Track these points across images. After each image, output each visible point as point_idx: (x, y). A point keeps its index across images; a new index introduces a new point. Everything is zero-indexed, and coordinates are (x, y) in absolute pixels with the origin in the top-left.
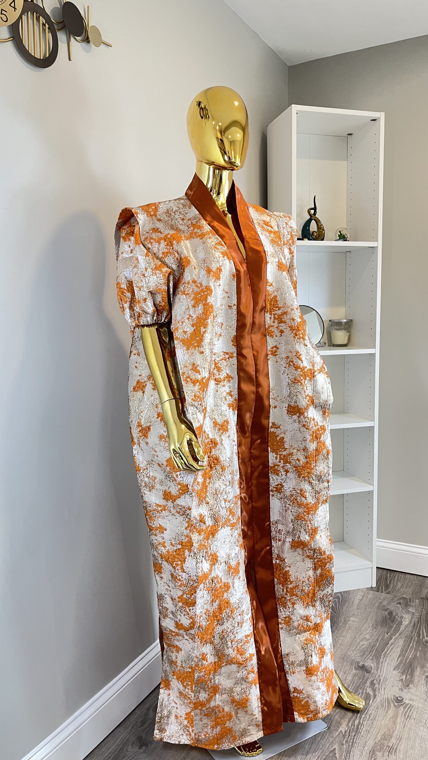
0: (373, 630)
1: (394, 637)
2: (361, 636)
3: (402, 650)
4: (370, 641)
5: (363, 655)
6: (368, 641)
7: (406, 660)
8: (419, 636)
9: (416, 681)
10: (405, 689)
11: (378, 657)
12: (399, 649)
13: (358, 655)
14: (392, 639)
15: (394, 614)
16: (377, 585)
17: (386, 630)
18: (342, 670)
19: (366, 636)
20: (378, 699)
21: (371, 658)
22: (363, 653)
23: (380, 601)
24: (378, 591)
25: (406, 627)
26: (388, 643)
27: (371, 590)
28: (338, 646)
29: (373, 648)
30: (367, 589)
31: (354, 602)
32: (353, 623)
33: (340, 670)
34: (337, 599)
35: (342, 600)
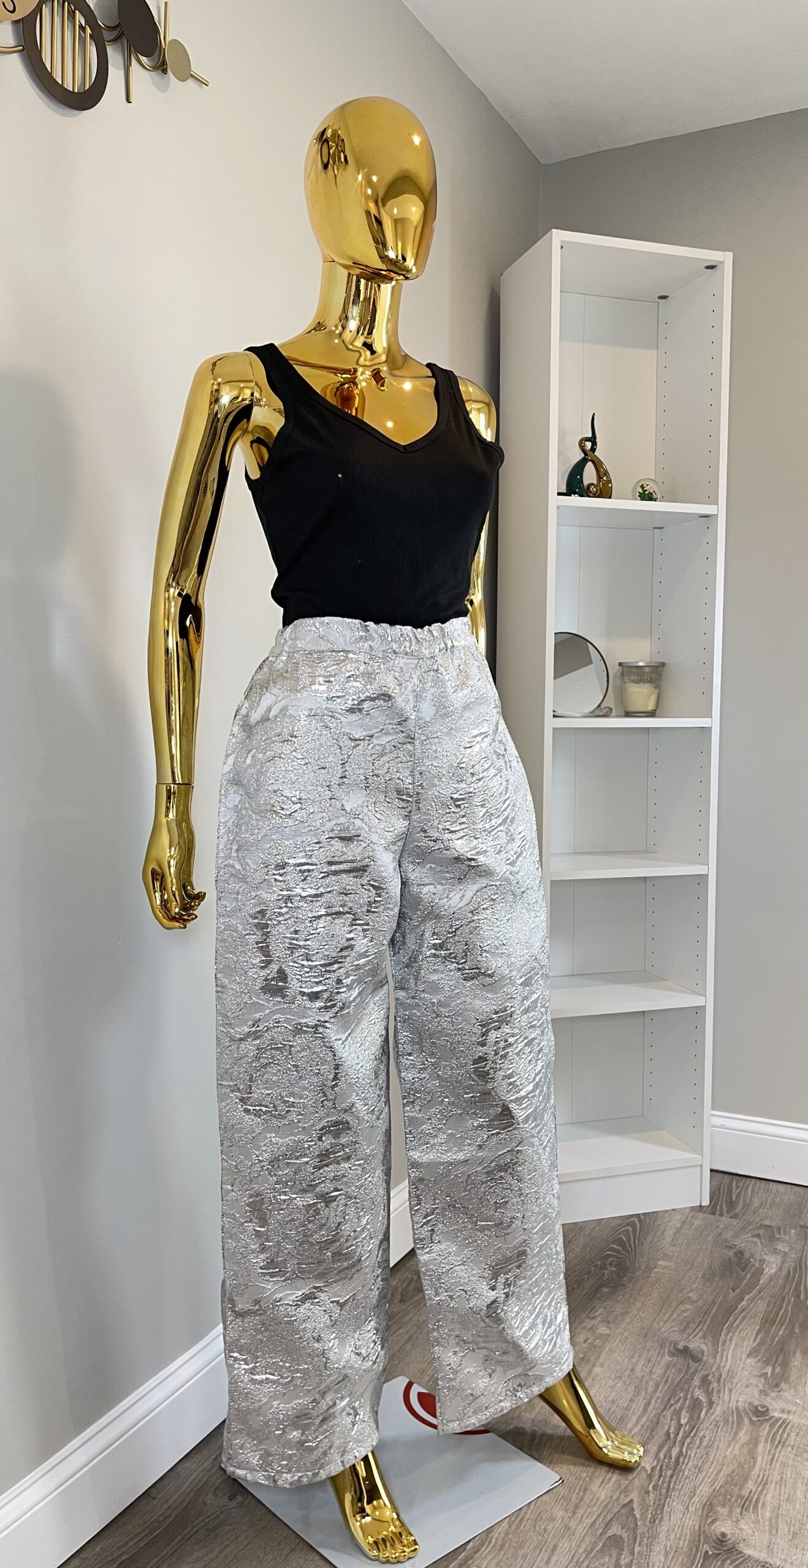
0: (704, 1284)
1: (747, 1297)
2: (679, 1295)
3: (765, 1319)
4: (700, 1303)
5: (686, 1328)
6: (695, 1305)
7: (773, 1338)
8: (798, 1296)
9: (793, 1377)
10: (773, 1391)
11: (715, 1332)
12: (758, 1320)
13: (676, 1329)
14: (742, 1300)
15: (747, 1255)
16: (711, 1201)
17: (731, 1283)
18: (643, 1357)
19: (691, 1295)
20: (718, 1410)
21: (701, 1334)
22: (685, 1324)
23: (718, 1230)
24: (714, 1213)
25: (771, 1278)
26: (736, 1308)
27: (700, 1212)
28: (635, 1312)
29: (706, 1317)
30: (692, 1208)
31: (666, 1233)
32: (665, 1271)
33: (639, 1357)
34: (630, 1226)
35: (640, 1229)
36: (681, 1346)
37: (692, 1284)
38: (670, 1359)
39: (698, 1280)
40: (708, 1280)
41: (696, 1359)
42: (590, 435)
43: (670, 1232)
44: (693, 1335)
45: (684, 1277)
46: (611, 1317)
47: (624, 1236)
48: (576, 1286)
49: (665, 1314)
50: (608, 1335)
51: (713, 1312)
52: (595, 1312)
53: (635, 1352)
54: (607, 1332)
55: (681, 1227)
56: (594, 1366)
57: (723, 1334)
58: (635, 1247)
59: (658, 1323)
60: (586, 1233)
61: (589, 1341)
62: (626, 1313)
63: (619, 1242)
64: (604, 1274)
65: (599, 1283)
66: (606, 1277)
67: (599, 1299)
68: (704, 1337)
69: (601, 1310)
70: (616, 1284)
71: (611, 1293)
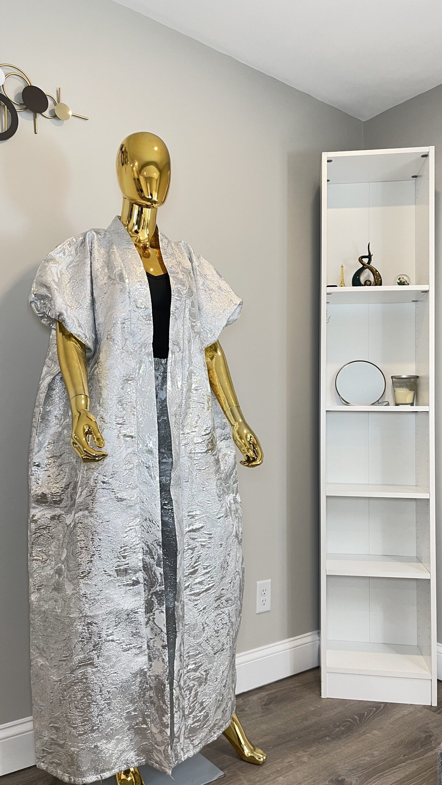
0: (390, 749)
1: (409, 761)
2: (369, 751)
3: (407, 776)
4: (375, 759)
5: (354, 769)
6: (373, 758)
11: (368, 776)
12: (403, 775)
13: (348, 769)
14: (404, 762)
15: (433, 738)
16: (439, 705)
17: (407, 752)
18: (313, 779)
19: (375, 753)
21: (360, 775)
22: (355, 767)
23: (429, 721)
24: (435, 712)
26: (396, 766)
27: (427, 709)
28: (332, 754)
29: (372, 766)
30: (425, 707)
31: (394, 716)
32: (373, 736)
33: (311, 778)
34: (376, 708)
35: (381, 710)
36: (340, 779)
37: (382, 747)
38: (328, 783)
39: (388, 746)
40: (394, 747)
42: (367, 254)
43: (397, 716)
44: (355, 774)
45: (381, 742)
46: (317, 753)
47: (367, 713)
48: (313, 732)
49: (350, 759)
50: (305, 762)
51: (379, 765)
52: (310, 749)
53: (312, 775)
54: (306, 760)
55: (407, 715)
56: (281, 776)
57: (373, 778)
58: (367, 720)
59: (340, 763)
60: (346, 706)
61: (290, 763)
62: (327, 753)
63: (361, 716)
64: (335, 730)
65: (328, 734)
66: (335, 732)
67: (319, 743)
68: (359, 777)
69: (314, 749)
70: (337, 737)
71: (329, 741)
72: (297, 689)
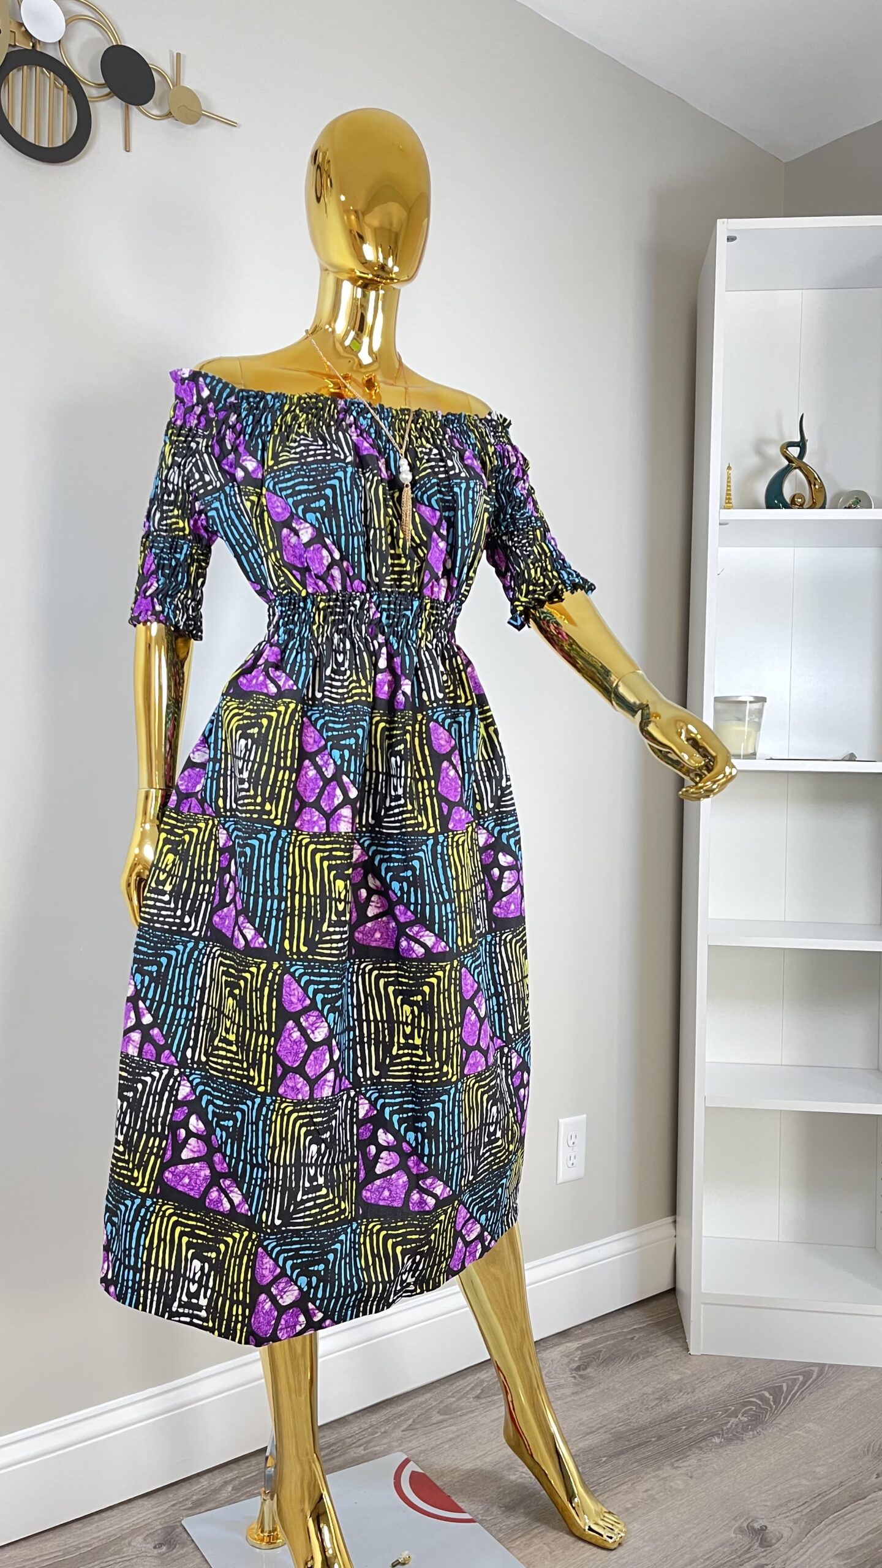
0: (846, 1462)
2: (805, 1466)
4: (822, 1481)
5: (782, 1506)
6: (815, 1482)
11: (813, 1521)
13: (768, 1504)
19: (819, 1469)
21: (797, 1516)
22: (783, 1501)
26: (864, 1498)
28: (731, 1473)
29: (817, 1499)
31: (842, 1393)
33: (698, 1524)
34: (804, 1376)
35: (814, 1381)
36: (757, 1526)
37: (831, 1458)
38: (733, 1535)
41: (765, 1543)
44: (785, 1515)
45: (826, 1447)
46: (700, 1471)
47: (788, 1386)
48: (685, 1427)
49: (770, 1483)
50: (679, 1491)
51: (831, 1495)
53: (697, 1517)
54: (681, 1487)
55: (868, 1390)
57: (823, 1524)
58: (790, 1400)
59: (751, 1492)
60: (742, 1372)
61: (650, 1492)
62: (721, 1472)
63: (776, 1392)
64: (729, 1422)
65: (716, 1430)
66: (728, 1426)
67: (701, 1448)
68: (796, 1522)
69: (692, 1461)
70: (734, 1436)
71: (721, 1445)
72: (637, 1336)
